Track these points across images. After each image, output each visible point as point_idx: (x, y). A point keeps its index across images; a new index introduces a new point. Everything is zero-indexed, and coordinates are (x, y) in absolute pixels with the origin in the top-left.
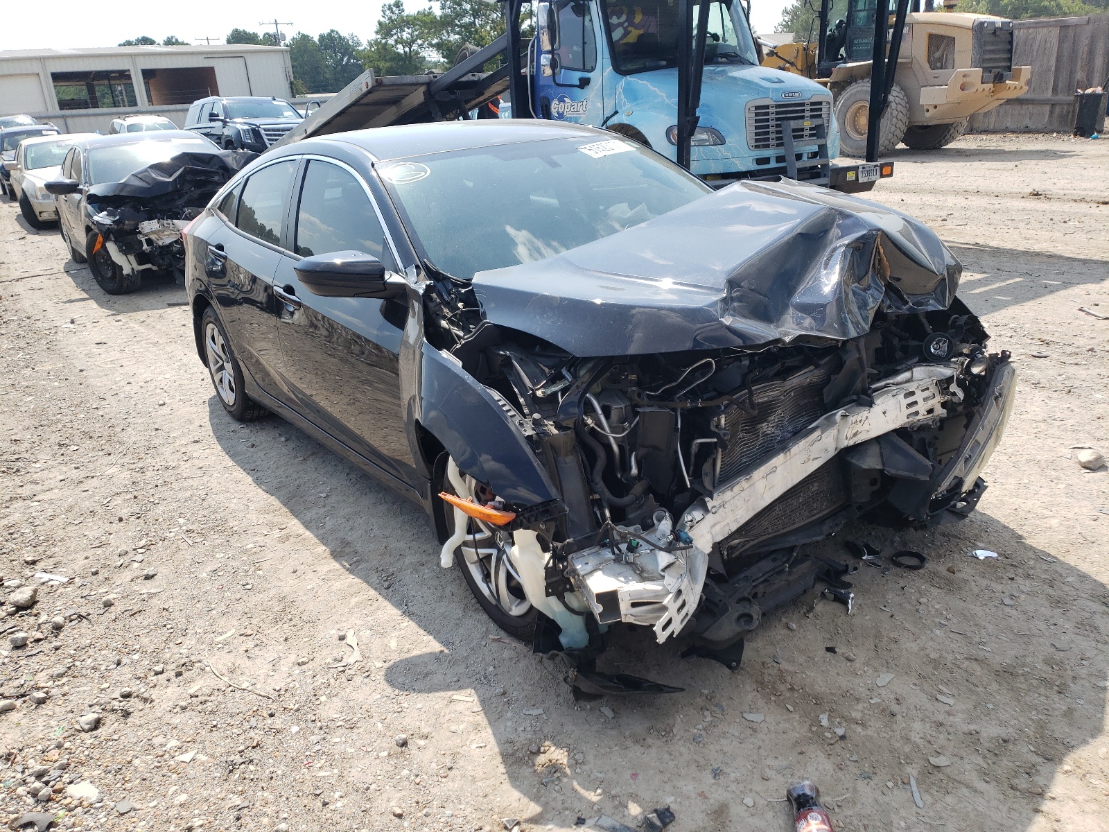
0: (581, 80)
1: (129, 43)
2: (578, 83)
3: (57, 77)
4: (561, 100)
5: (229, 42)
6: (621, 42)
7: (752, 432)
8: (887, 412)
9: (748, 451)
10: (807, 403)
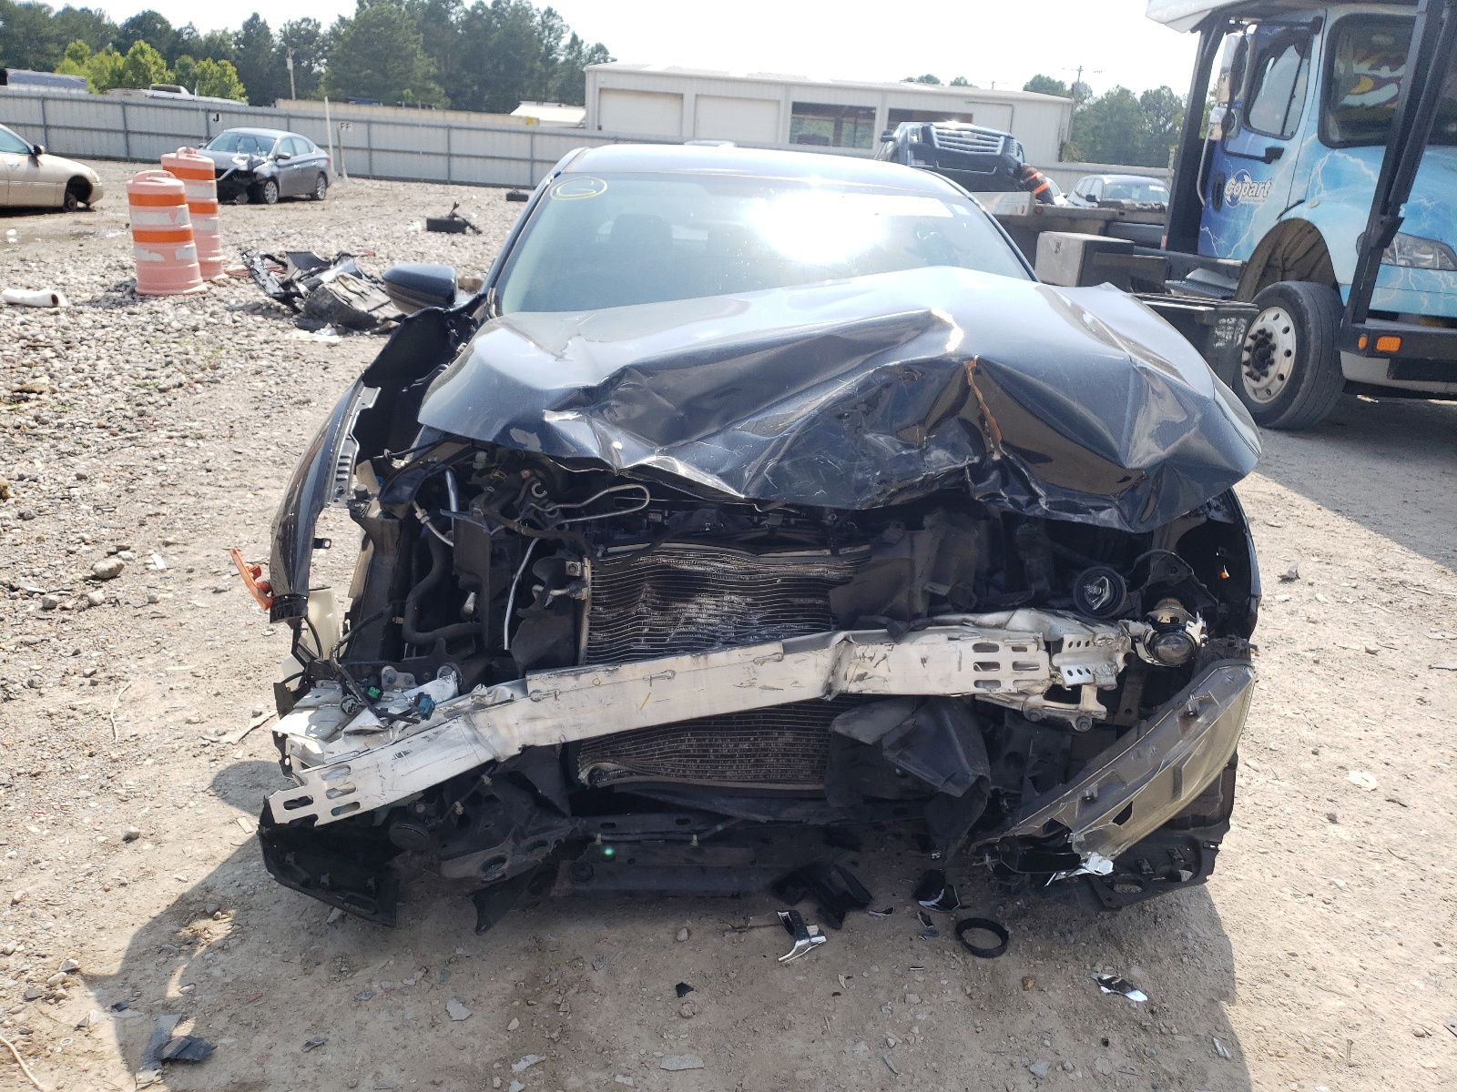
0: (1268, 150)
1: (910, 80)
2: (1263, 154)
3: (799, 108)
4: (1240, 178)
5: (1026, 89)
6: (1388, 106)
7: (663, 609)
8: (928, 661)
9: (651, 635)
10: (811, 605)
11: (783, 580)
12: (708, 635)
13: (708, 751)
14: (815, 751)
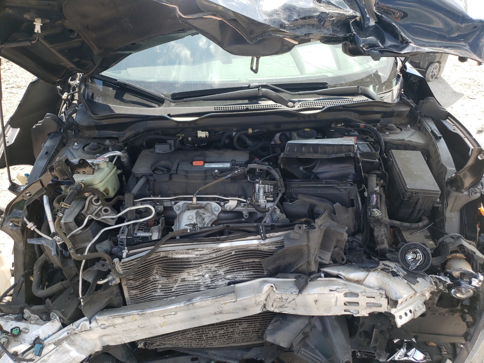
7: (168, 277)
8: (318, 301)
9: (163, 288)
10: (252, 262)
11: (236, 252)
12: (195, 285)
13: (202, 336)
14: (259, 329)
